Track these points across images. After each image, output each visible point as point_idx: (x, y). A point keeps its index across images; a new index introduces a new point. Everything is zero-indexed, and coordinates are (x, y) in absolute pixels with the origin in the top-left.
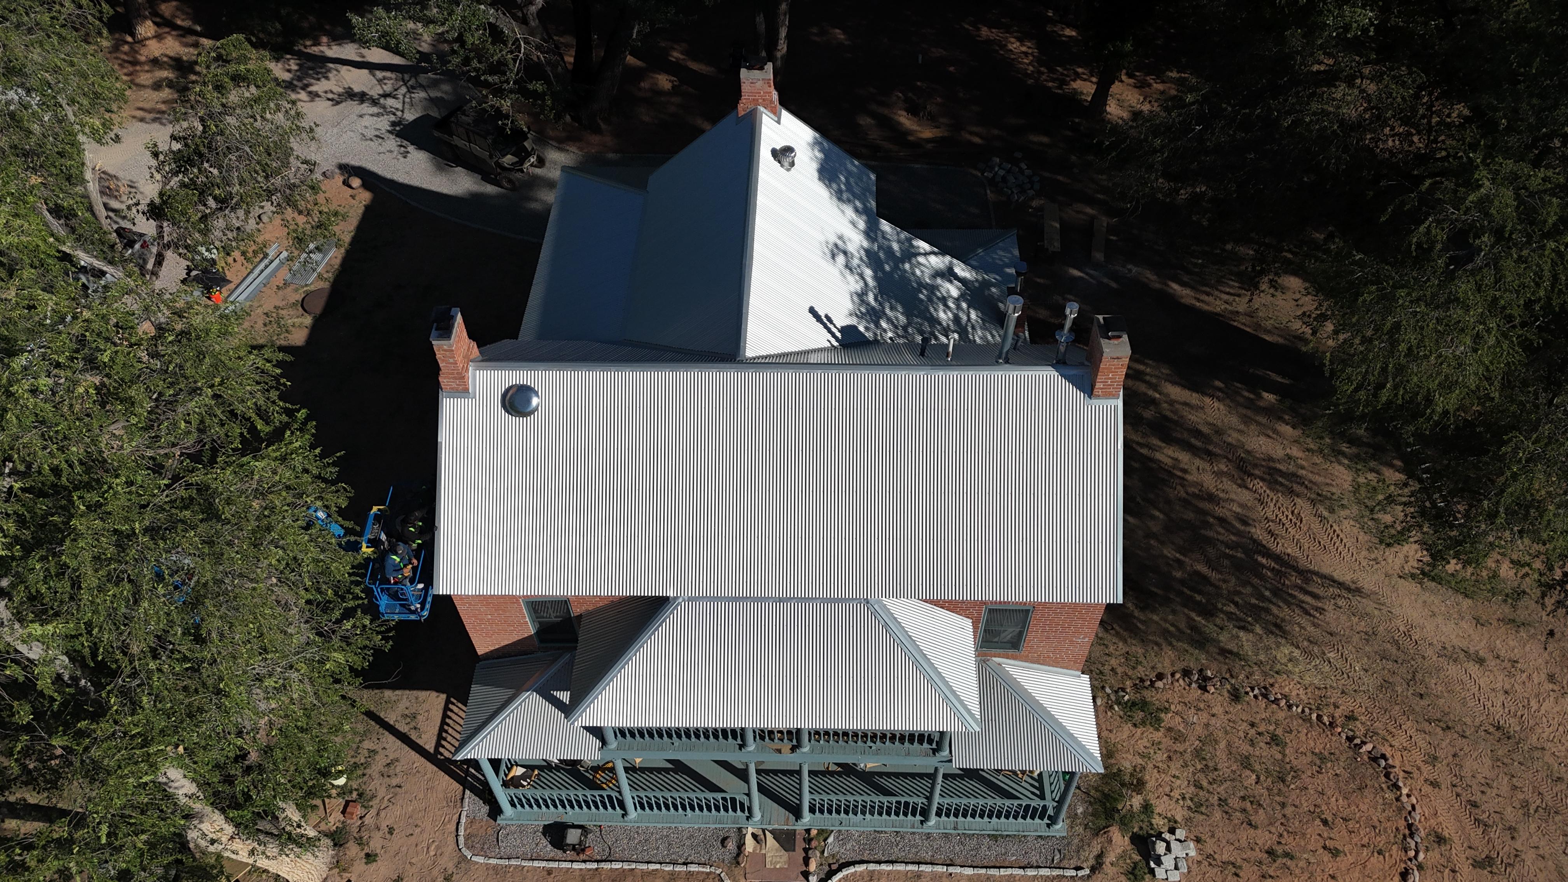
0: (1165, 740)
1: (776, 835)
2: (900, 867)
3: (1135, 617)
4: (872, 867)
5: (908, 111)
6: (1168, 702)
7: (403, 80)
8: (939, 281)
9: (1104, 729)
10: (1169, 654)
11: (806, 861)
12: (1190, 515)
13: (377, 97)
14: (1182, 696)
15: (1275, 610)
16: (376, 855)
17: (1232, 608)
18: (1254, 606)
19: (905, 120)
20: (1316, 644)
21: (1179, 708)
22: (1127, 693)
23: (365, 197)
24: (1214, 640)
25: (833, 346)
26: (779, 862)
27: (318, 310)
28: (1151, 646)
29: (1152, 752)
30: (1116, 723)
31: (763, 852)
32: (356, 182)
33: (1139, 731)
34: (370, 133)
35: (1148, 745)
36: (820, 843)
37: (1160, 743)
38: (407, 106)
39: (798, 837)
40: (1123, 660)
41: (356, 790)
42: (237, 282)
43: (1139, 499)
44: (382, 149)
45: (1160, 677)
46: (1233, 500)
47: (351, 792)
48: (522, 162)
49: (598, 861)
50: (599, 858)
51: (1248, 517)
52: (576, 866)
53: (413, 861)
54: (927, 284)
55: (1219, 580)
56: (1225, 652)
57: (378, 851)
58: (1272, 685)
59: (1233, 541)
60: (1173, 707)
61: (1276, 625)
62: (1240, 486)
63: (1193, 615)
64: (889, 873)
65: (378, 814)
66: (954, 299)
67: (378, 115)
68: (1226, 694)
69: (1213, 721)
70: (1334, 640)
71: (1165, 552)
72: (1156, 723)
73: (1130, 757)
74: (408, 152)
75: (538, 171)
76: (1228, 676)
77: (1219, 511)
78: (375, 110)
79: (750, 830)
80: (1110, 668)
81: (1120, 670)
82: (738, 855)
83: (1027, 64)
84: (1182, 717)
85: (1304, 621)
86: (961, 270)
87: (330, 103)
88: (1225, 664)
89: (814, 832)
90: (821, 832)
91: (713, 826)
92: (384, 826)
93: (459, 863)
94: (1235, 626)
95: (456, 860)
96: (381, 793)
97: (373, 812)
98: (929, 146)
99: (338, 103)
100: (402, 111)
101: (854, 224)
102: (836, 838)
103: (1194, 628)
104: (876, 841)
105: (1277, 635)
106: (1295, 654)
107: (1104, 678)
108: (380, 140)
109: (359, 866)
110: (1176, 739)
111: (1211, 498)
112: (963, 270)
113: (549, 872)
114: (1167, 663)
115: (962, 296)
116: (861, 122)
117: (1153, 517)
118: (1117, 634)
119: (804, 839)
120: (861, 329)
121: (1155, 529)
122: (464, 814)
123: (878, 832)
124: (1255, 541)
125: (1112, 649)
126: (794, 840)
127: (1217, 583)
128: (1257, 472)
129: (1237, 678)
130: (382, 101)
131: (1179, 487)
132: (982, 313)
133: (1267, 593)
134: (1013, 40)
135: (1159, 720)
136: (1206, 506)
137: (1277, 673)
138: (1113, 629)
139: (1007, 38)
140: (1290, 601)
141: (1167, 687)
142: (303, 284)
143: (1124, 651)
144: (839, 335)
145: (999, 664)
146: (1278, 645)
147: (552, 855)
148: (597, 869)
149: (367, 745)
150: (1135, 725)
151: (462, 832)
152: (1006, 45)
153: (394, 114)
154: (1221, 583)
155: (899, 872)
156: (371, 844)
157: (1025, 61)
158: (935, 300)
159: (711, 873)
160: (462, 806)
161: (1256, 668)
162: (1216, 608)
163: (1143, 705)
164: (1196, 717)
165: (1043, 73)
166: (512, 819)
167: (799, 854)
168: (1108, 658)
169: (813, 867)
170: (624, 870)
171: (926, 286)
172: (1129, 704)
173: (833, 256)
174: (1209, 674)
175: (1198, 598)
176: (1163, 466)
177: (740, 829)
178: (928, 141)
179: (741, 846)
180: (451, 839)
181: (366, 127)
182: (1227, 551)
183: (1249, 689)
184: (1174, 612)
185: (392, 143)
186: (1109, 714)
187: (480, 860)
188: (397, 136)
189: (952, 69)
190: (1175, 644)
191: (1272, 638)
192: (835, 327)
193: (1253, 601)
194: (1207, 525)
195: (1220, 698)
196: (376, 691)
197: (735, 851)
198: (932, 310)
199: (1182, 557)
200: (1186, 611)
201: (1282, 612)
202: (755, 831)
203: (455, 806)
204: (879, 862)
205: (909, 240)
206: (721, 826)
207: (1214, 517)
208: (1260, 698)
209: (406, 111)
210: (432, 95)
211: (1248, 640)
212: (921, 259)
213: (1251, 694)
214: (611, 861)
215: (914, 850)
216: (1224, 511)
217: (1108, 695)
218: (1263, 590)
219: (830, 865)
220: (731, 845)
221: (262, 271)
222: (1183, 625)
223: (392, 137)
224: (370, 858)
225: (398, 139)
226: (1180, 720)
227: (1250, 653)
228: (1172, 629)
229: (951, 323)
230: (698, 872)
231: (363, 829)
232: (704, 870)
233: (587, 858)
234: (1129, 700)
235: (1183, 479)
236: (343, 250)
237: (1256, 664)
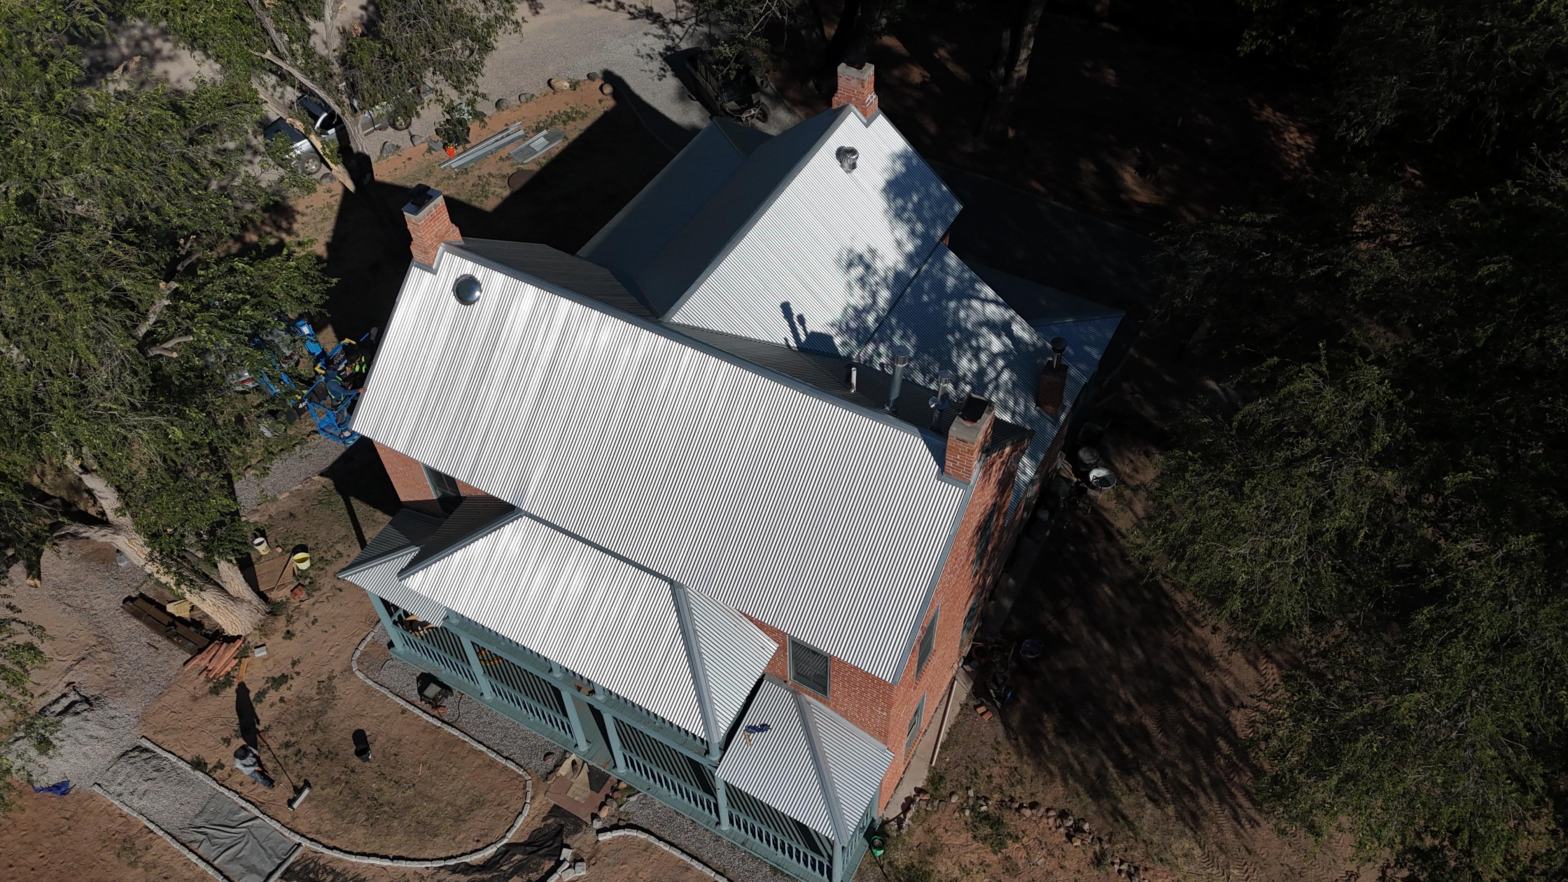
0: (995, 866)
1: (592, 772)
2: (677, 853)
3: (1046, 739)
4: (652, 839)
5: (1137, 169)
6: (1023, 832)
7: (697, 12)
8: (984, 330)
9: (942, 826)
10: (1058, 789)
11: (602, 805)
12: (1172, 668)
13: (668, 21)
14: (1043, 835)
15: (1203, 800)
16: (293, 635)
17: (1157, 777)
18: (1183, 786)
19: (1129, 177)
20: (1226, 853)
21: (1032, 843)
22: (987, 804)
23: (610, 103)
24: (1115, 798)
25: (788, 346)
26: (579, 795)
27: (517, 187)
28: (1045, 773)
29: (975, 870)
30: (957, 826)
31: (573, 780)
32: (608, 89)
33: (975, 845)
34: (644, 51)
35: (975, 861)
36: (622, 797)
37: (989, 866)
38: (687, 36)
39: (609, 782)
40: (1006, 773)
41: (311, 578)
42: (473, 144)
43: (1128, 630)
44: (646, 68)
45: (1033, 806)
46: (1231, 674)
47: (306, 578)
48: (742, 111)
49: (443, 722)
50: (446, 720)
51: (1236, 697)
52: (425, 717)
53: (315, 652)
54: (966, 329)
55: (1163, 744)
56: (1117, 814)
57: (297, 633)
58: (1146, 869)
59: (1203, 713)
60: (1025, 840)
61: (1194, 817)
62: (1249, 662)
63: (1109, 764)
64: (664, 853)
65: (314, 604)
66: (992, 353)
67: (660, 37)
68: (1090, 854)
69: (1059, 872)
70: (1250, 859)
71: (1121, 692)
72: (998, 845)
73: (949, 864)
74: (665, 76)
75: (759, 125)
76: (1106, 838)
77: (1208, 678)
78: (661, 32)
79: (573, 757)
80: (988, 774)
81: (996, 781)
82: (551, 772)
83: (1294, 159)
84: (1028, 854)
85: (1227, 825)
86: (1021, 329)
87: (629, 16)
88: (1111, 826)
89: (623, 785)
90: (629, 788)
91: (547, 739)
92: (312, 615)
93: (346, 671)
94: (1147, 795)
95: (345, 667)
96: (324, 590)
97: (312, 600)
98: (1138, 210)
99: (635, 18)
100: (681, 40)
101: (899, 244)
102: (639, 801)
103: (1102, 775)
104: (671, 820)
105: (1188, 825)
106: (1195, 852)
107: (975, 780)
108: (649, 59)
109: (278, 638)
110: (1007, 870)
111: (1209, 661)
112: (1023, 329)
113: (404, 711)
114: (1049, 797)
115: (1003, 354)
116: (1083, 167)
117: (1131, 654)
118: (1017, 747)
119: (612, 787)
120: (837, 341)
121: (1125, 666)
122: (372, 634)
123: (677, 813)
124: (1228, 723)
125: (1003, 757)
126: (604, 783)
127: (1157, 746)
128: (1278, 657)
129: (1114, 844)
130: (670, 26)
131: (1180, 637)
132: (1019, 377)
133: (1206, 780)
134: (1293, 129)
135: (1002, 844)
136: (1197, 666)
137: (1161, 860)
138: (1016, 739)
139: (1289, 125)
140: (1225, 797)
141: (1034, 818)
142: (520, 161)
143: (1013, 765)
144: (803, 338)
145: (809, 703)
146: (1182, 835)
147: (414, 699)
148: (439, 727)
149: (340, 547)
150: (975, 837)
151: (361, 648)
152: (1282, 133)
153: (673, 40)
154: (1162, 748)
155: (673, 856)
156: (295, 625)
157: (1295, 155)
158: (966, 346)
159: (521, 776)
160: (374, 628)
161: (1142, 845)
162: (1138, 769)
163: (996, 823)
164: (1043, 860)
165: (1307, 173)
166: (400, 655)
167: (601, 797)
168: (992, 763)
169: (604, 813)
170: (459, 739)
171: (963, 331)
172: (982, 816)
173: (850, 265)
174: (1086, 827)
175: (1126, 750)
176: (1177, 608)
177: (566, 751)
178: (1141, 205)
179: (558, 765)
180: (352, 649)
181: (645, 45)
182: (1190, 720)
183: (1118, 861)
184: (1091, 753)
185: (657, 64)
186: (957, 815)
187: (361, 676)
188: (665, 59)
189: (1209, 141)
190: (1071, 782)
191: (1180, 826)
192: (805, 329)
193: (1186, 781)
194: (1185, 685)
195: (1082, 855)
196: (371, 508)
197: (551, 768)
198: (955, 353)
199: (1135, 705)
200: (1104, 757)
201: (1208, 804)
202: (577, 760)
203: (369, 625)
204: (660, 839)
205: (972, 281)
206: (551, 741)
207: (1199, 681)
208: (1123, 875)
209: (684, 40)
210: (713, 32)
211: (1152, 815)
212: (976, 304)
213: (1116, 867)
214: (453, 726)
215: (698, 845)
216: (1214, 679)
217: (968, 798)
218: (1204, 774)
219: (619, 819)
220: (551, 762)
221: (497, 141)
222: (1091, 768)
223: (660, 59)
224: (289, 635)
225: (663, 63)
226: (1025, 855)
227: (1145, 828)
228: (1077, 767)
229: (969, 375)
230: (512, 770)
231: (297, 610)
232: (517, 770)
233: (438, 715)
234: (985, 812)
235: (1191, 630)
236: (566, 144)
237: (1144, 841)
